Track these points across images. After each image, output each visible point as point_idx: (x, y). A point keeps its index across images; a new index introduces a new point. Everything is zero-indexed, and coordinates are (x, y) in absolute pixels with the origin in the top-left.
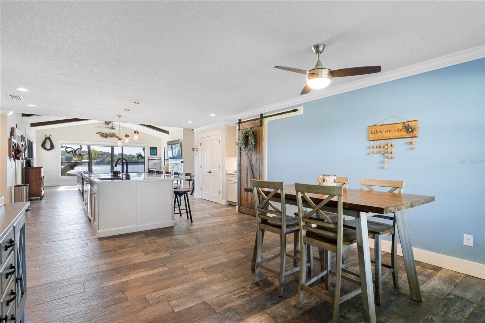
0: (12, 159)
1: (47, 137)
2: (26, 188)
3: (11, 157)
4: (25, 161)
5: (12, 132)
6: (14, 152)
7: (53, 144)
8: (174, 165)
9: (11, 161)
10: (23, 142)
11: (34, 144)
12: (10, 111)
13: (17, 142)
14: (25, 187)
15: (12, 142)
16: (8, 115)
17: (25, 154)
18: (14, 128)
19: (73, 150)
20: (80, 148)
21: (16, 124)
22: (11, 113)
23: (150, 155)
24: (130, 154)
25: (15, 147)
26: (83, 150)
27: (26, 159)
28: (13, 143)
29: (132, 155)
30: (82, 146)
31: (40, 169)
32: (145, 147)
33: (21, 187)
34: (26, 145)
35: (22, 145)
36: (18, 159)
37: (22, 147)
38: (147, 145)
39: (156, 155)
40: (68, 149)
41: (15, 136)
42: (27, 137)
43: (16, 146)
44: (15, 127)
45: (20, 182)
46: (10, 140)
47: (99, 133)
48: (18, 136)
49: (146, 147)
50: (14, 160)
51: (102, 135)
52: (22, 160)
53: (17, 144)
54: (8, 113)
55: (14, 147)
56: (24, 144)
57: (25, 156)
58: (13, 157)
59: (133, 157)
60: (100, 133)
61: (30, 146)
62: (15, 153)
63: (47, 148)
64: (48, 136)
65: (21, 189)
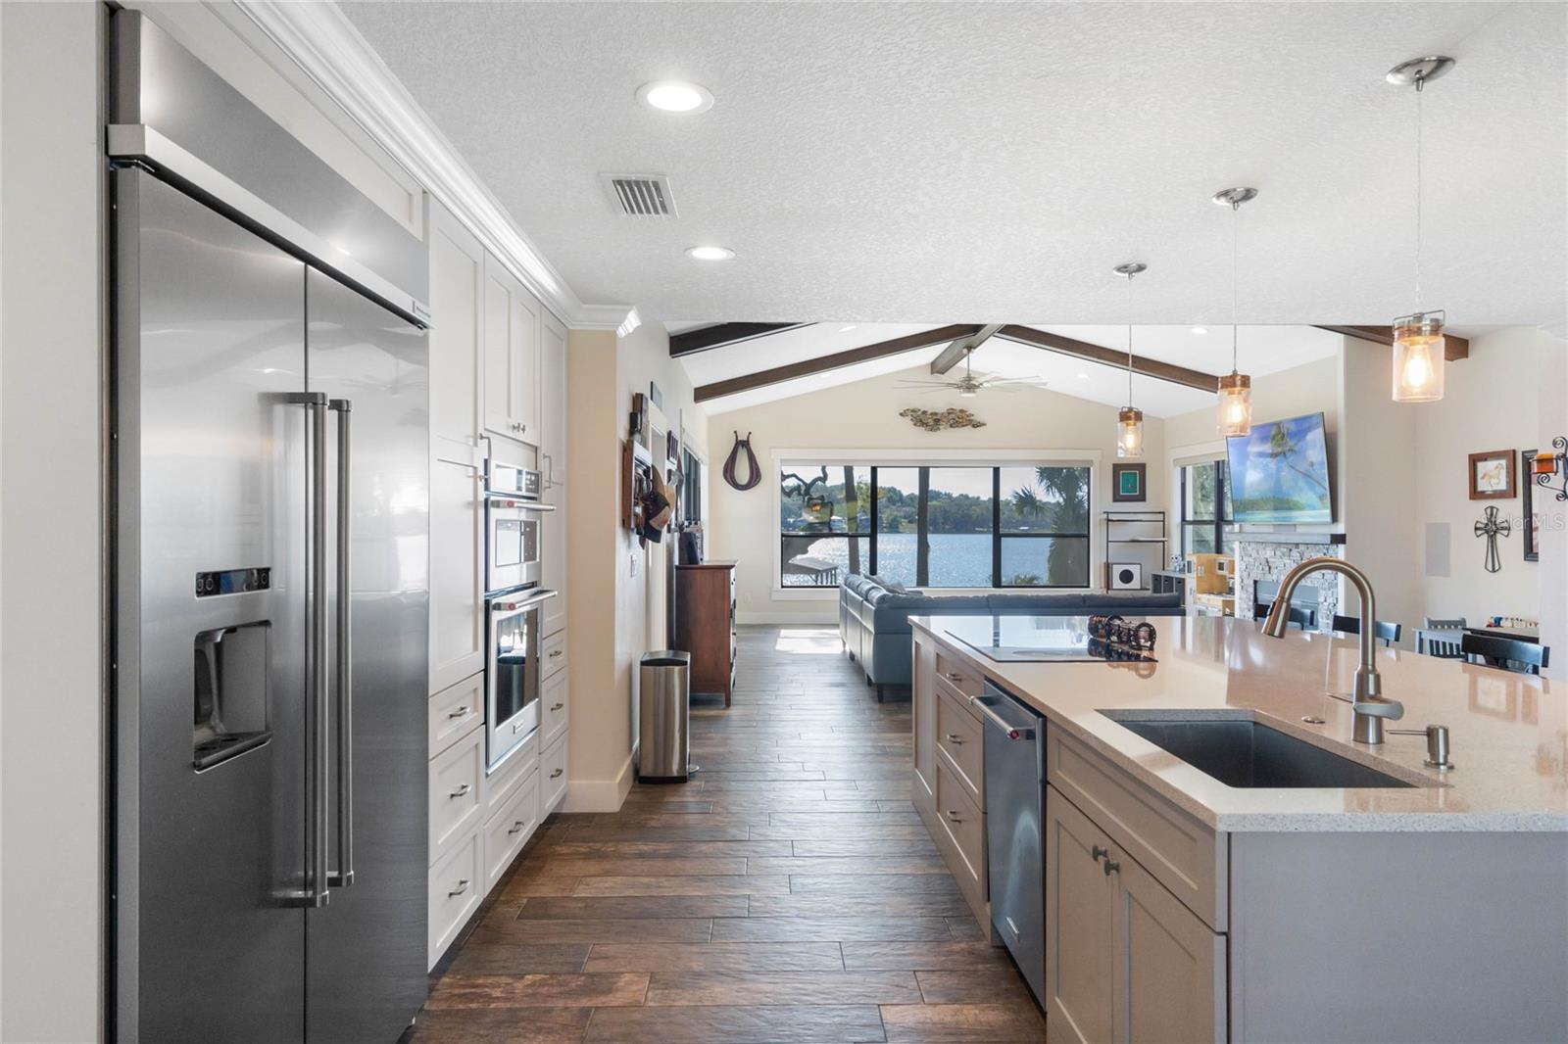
0: (636, 538)
1: (739, 439)
2: (680, 672)
3: (633, 530)
4: (677, 535)
5: (636, 415)
6: (642, 504)
7: (756, 464)
8: (1269, 553)
9: (629, 545)
10: (671, 459)
11: (702, 466)
12: (630, 310)
13: (653, 460)
14: (677, 669)
15: (634, 461)
16: (621, 332)
17: (676, 514)
18: (642, 395)
19: (801, 484)
20: (822, 475)
21: (652, 383)
22: (631, 322)
23: (1116, 500)
24: (964, 493)
25: (645, 485)
26: (829, 483)
27: (681, 528)
28: (637, 465)
29: (970, 496)
30: (827, 470)
31: (726, 571)
32: (1092, 461)
33: (663, 668)
34: (680, 471)
35: (670, 471)
36: (655, 536)
37: (669, 479)
38: (1099, 451)
39: (1142, 498)
40: (787, 480)
41: (647, 432)
42: (684, 438)
43: (648, 477)
44: (647, 394)
45: (660, 646)
46: (627, 450)
47: (909, 413)
48: (658, 435)
49: (1096, 464)
50: (642, 543)
51: (921, 421)
52: (669, 535)
53: (653, 466)
54: (621, 322)
55: (640, 481)
56: (674, 468)
57: (677, 519)
58: (637, 526)
59: (971, 506)
60: (913, 411)
61: (692, 477)
62: (645, 509)
63: (740, 483)
64: (743, 437)
65: (663, 675)
